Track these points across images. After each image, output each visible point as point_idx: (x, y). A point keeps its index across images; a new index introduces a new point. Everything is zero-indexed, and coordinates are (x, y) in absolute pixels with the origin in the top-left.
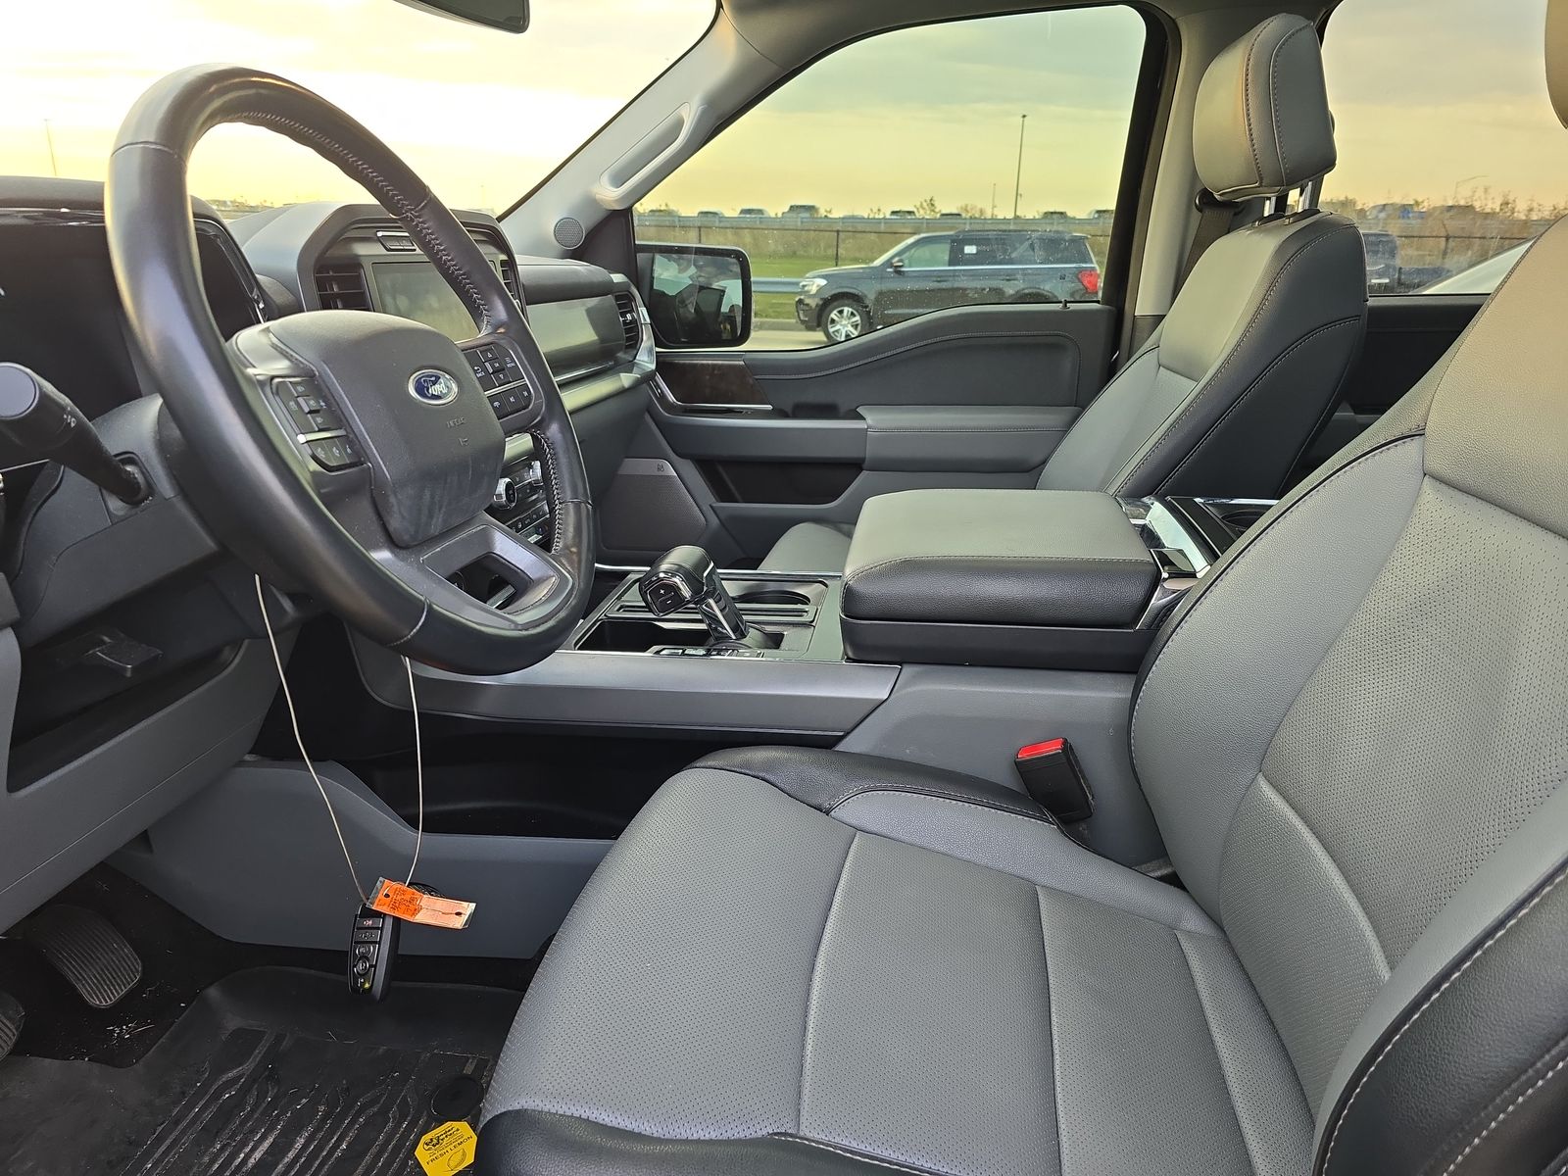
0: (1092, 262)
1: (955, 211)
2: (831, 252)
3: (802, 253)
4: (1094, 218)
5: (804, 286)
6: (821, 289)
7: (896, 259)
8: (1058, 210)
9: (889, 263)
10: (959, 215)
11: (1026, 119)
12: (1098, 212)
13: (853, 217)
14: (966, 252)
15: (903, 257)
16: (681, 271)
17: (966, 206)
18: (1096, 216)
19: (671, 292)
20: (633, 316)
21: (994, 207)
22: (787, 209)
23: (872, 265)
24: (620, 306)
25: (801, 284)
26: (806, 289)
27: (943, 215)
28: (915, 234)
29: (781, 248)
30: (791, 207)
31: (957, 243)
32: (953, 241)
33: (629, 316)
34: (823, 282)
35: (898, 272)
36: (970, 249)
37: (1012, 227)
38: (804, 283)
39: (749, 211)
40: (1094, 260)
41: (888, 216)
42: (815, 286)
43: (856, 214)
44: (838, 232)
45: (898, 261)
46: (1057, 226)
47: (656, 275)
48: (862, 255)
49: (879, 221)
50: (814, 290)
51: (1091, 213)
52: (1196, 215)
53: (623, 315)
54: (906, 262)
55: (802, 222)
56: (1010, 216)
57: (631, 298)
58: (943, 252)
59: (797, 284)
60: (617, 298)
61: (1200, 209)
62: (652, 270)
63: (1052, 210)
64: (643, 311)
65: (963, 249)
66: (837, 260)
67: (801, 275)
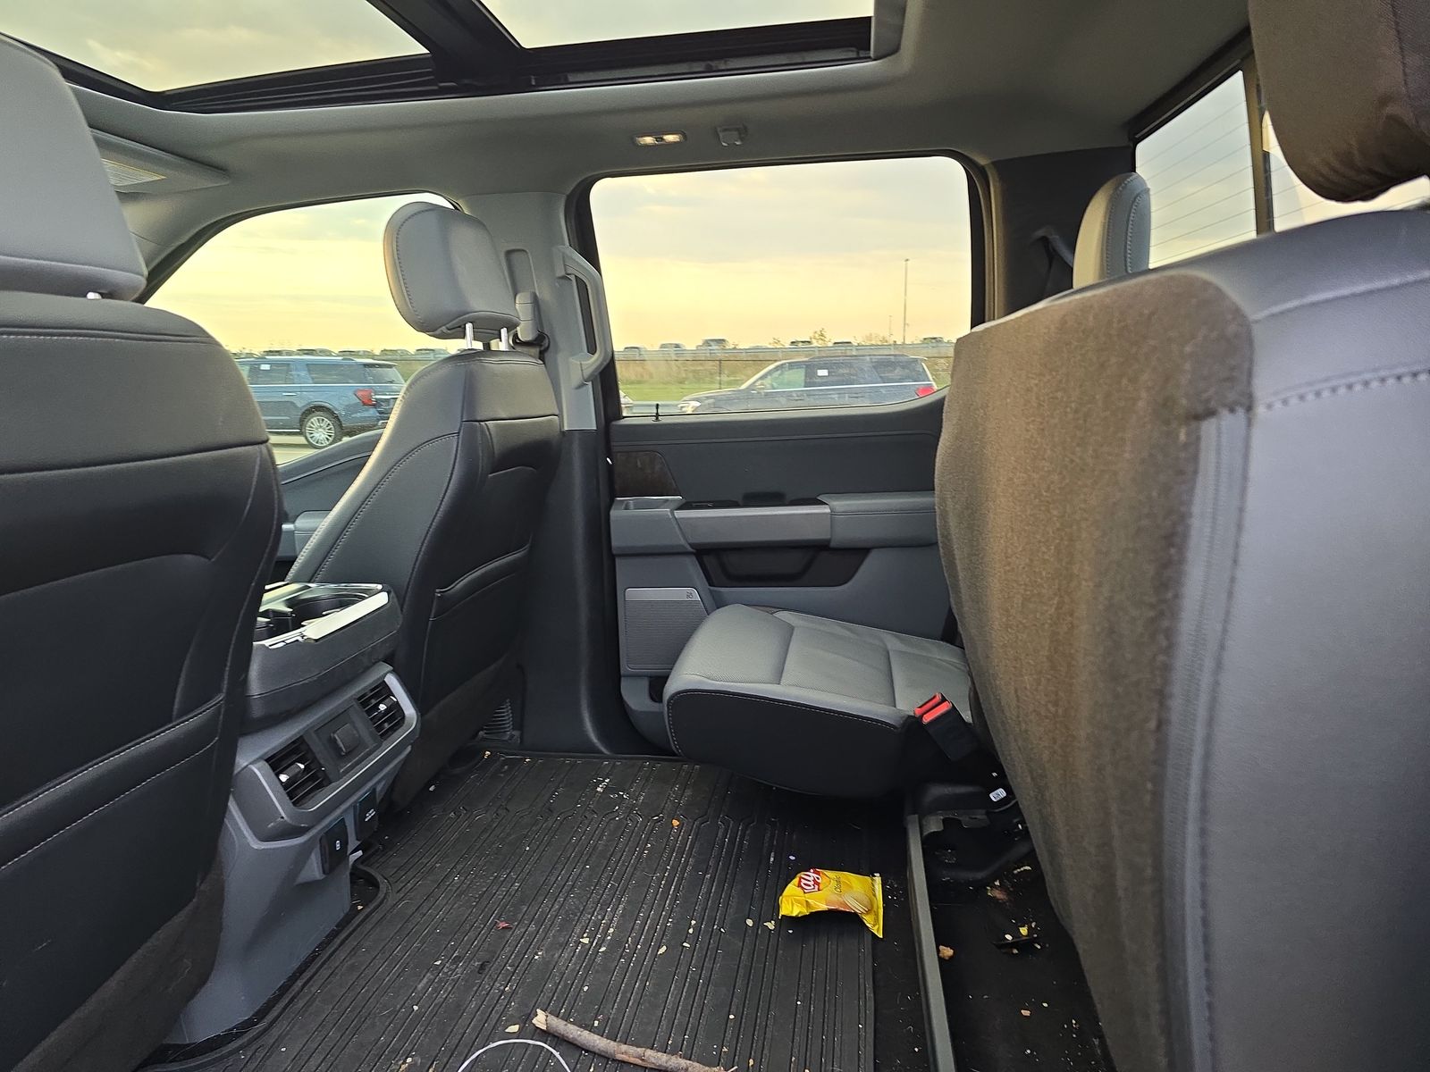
5: (682, 407)
7: (759, 382)
9: (753, 386)
11: (908, 262)
13: (757, 348)
14: (819, 374)
17: (871, 335)
22: (702, 343)
23: (740, 388)
25: (679, 406)
30: (707, 340)
31: (810, 368)
32: (807, 366)
34: (698, 404)
36: (823, 373)
39: (669, 346)
41: (787, 346)
42: (690, 407)
45: (760, 385)
54: (768, 385)
55: (706, 353)
58: (799, 375)
63: (931, 336)
65: (816, 373)
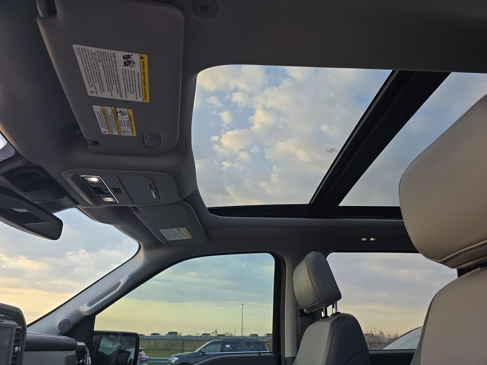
0: (267, 351)
1: (223, 334)
2: (181, 348)
3: (171, 349)
4: (266, 336)
5: (170, 360)
6: (176, 361)
7: (203, 349)
8: (255, 334)
9: (200, 351)
10: (224, 335)
11: (243, 305)
12: (267, 334)
15: (205, 349)
16: (113, 345)
17: (227, 332)
18: (267, 335)
19: (107, 353)
20: (83, 361)
21: (235, 333)
22: (167, 333)
23: (195, 352)
24: (78, 356)
25: (169, 360)
26: (171, 361)
27: (219, 335)
28: (209, 341)
29: (164, 347)
30: (169, 332)
32: (222, 343)
33: (81, 361)
34: (177, 359)
35: (204, 354)
36: (228, 346)
37: (241, 338)
38: (170, 359)
39: (154, 334)
40: (268, 349)
42: (174, 360)
43: (191, 335)
44: (184, 340)
45: (204, 351)
46: (255, 338)
47: (101, 345)
48: (192, 349)
49: (198, 337)
50: (174, 361)
51: (265, 334)
52: (300, 319)
53: (79, 360)
54: (206, 351)
55: (172, 338)
56: (240, 335)
57: (85, 353)
58: (219, 346)
59: (168, 360)
60: (77, 352)
61: (300, 316)
62: (99, 343)
63: (253, 334)
64: (89, 359)
65: (226, 346)
66: (183, 351)
67: (170, 356)
